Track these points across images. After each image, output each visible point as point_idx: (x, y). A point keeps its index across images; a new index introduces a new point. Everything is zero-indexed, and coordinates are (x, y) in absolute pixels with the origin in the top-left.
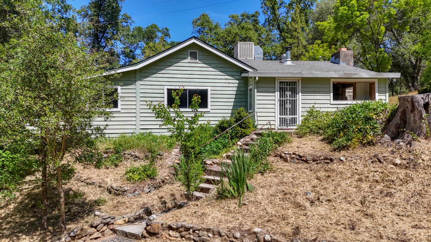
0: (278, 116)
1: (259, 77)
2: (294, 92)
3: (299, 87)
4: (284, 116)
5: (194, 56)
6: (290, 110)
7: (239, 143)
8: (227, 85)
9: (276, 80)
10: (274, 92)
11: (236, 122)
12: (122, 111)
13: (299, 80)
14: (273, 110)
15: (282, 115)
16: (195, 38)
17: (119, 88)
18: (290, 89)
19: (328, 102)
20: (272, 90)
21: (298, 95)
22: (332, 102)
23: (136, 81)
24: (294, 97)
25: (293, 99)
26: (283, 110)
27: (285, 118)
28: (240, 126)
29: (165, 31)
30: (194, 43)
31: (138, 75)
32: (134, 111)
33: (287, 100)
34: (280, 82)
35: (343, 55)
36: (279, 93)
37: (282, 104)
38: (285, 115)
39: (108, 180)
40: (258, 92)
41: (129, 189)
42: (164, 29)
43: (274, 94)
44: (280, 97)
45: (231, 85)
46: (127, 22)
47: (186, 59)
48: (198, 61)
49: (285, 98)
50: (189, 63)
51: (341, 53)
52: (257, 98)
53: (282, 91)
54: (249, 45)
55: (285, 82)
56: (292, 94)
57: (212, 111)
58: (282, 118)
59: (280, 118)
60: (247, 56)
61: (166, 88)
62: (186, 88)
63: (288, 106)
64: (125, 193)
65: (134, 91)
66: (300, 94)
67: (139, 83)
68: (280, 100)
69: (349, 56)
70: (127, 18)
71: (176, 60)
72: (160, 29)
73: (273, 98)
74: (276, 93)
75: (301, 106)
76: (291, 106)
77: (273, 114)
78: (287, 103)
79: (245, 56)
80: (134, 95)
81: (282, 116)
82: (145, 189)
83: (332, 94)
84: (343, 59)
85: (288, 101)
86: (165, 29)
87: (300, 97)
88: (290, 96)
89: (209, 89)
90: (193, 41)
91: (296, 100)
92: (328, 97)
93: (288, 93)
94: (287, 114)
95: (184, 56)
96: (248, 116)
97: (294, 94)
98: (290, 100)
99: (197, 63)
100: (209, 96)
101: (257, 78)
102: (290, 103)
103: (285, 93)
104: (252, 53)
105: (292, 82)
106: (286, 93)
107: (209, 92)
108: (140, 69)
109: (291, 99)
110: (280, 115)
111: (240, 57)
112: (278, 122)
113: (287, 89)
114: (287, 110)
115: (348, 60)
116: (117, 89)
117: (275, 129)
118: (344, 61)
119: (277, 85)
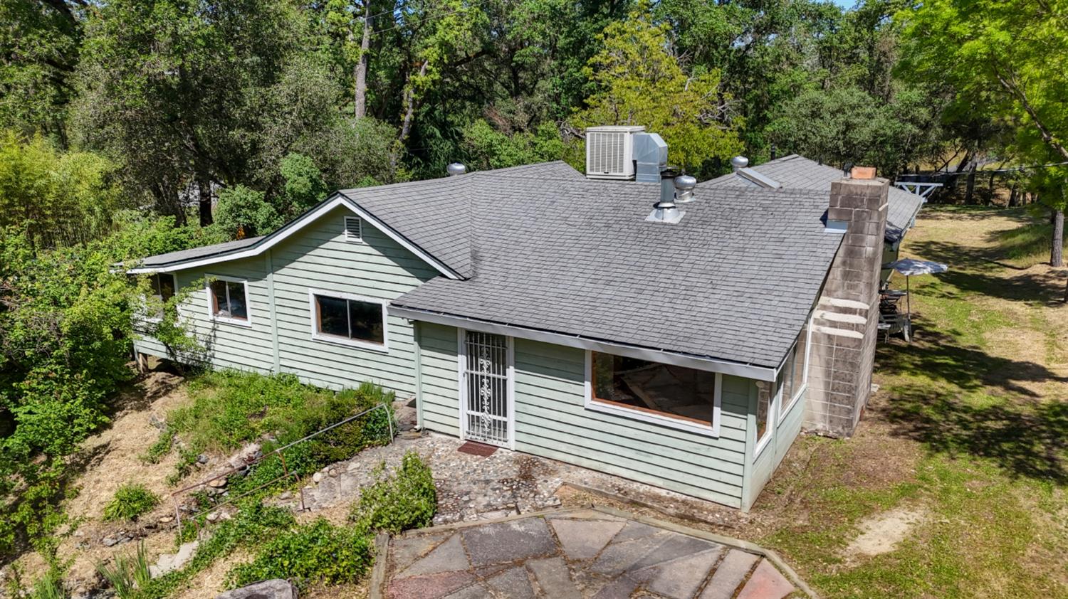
0: (464, 410)
2: (500, 362)
3: (511, 353)
4: (477, 413)
5: (352, 229)
6: (489, 401)
9: (459, 332)
10: (456, 354)
12: (255, 327)
14: (453, 394)
15: (473, 409)
17: (246, 283)
18: (488, 353)
19: (581, 401)
20: (451, 346)
21: (507, 371)
22: (592, 404)
23: (266, 273)
24: (499, 373)
25: (497, 376)
26: (475, 401)
27: (478, 417)
30: (342, 205)
31: (269, 262)
32: (269, 330)
33: (482, 377)
34: (468, 333)
35: (840, 198)
36: (464, 357)
37: (474, 382)
38: (478, 410)
40: (422, 347)
43: (454, 358)
44: (468, 368)
47: (341, 233)
48: (362, 241)
49: (477, 370)
50: (349, 242)
51: (834, 192)
53: (473, 354)
54: (616, 136)
55: (482, 334)
56: (494, 364)
58: (474, 416)
59: (468, 415)
60: (609, 167)
61: (312, 292)
62: (344, 296)
63: (486, 392)
65: (266, 292)
66: (512, 368)
67: (271, 277)
68: (468, 374)
69: (862, 201)
71: (325, 236)
73: (453, 366)
74: (460, 356)
75: (512, 393)
76: (490, 393)
77: (454, 404)
78: (482, 384)
79: (604, 167)
80: (266, 300)
81: (472, 412)
84: (839, 212)
85: (486, 380)
87: (512, 374)
88: (488, 369)
89: (384, 304)
90: (340, 200)
91: (504, 381)
92: (579, 389)
93: (486, 363)
94: (483, 410)
95: (337, 228)
97: (499, 367)
98: (488, 378)
99: (360, 244)
100: (385, 319)
102: (489, 384)
103: (477, 360)
104: (622, 157)
105: (494, 336)
106: (480, 360)
107: (384, 312)
108: (271, 250)
109: (491, 375)
110: (469, 408)
111: (592, 170)
112: (463, 424)
113: (481, 352)
114: (482, 400)
115: (859, 215)
116: (243, 284)
117: (459, 437)
118: (845, 218)
119: (461, 338)
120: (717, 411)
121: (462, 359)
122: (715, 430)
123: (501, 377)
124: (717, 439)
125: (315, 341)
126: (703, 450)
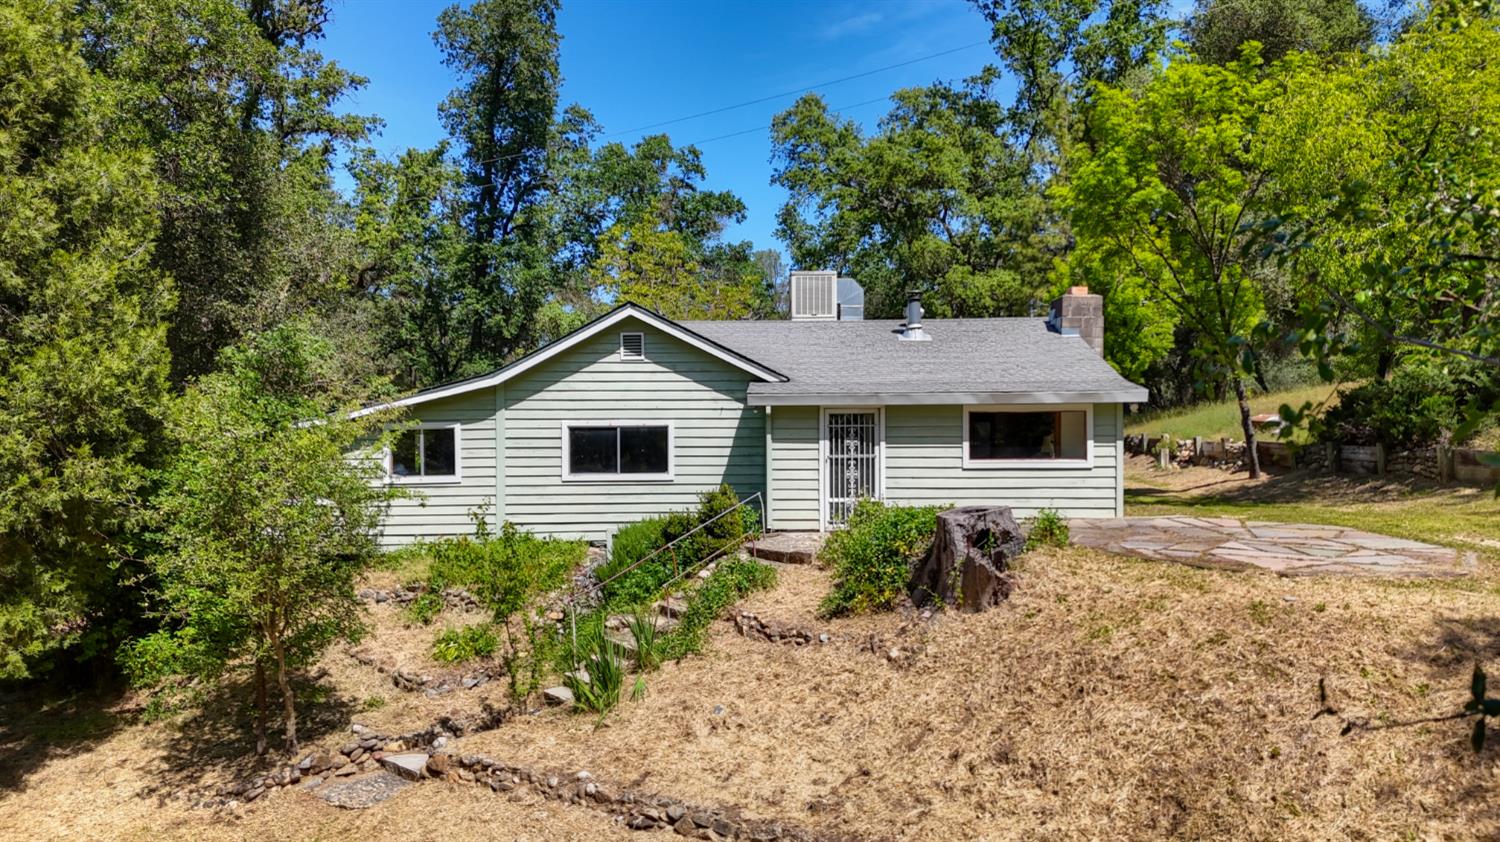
0: (826, 499)
1: (773, 408)
2: (868, 439)
3: (881, 429)
4: (841, 500)
5: (633, 345)
6: (856, 483)
7: (704, 573)
8: (716, 414)
9: (822, 412)
10: (817, 441)
11: (703, 521)
12: (465, 482)
13: (879, 409)
14: (814, 485)
15: (837, 496)
16: (633, 305)
17: (457, 427)
18: (856, 433)
19: (958, 463)
20: (812, 434)
21: (877, 448)
22: (969, 463)
23: (495, 411)
24: (868, 452)
25: (865, 456)
26: (838, 487)
27: (843, 503)
28: (709, 531)
29: (690, 157)
30: (631, 317)
31: (500, 397)
32: (492, 481)
33: (849, 459)
34: (831, 416)
35: (1071, 308)
36: (828, 443)
37: (838, 467)
38: (843, 496)
39: (399, 657)
40: (774, 440)
41: (430, 678)
42: (686, 152)
43: (815, 446)
44: (831, 453)
45: (725, 414)
46: (582, 131)
47: (613, 352)
48: (642, 357)
49: (843, 453)
50: (623, 362)
51: (1065, 304)
52: (771, 454)
53: (837, 437)
54: (823, 279)
55: (842, 416)
56: (862, 444)
57: (677, 480)
58: (837, 504)
59: (831, 504)
60: (817, 308)
61: (566, 424)
62: (614, 423)
63: (852, 474)
64: (423, 687)
65: (491, 434)
66: (883, 444)
67: (502, 414)
68: (831, 459)
69: (1090, 309)
70: (578, 118)
71: (591, 357)
72: (676, 151)
73: (812, 454)
74: (821, 442)
75: (883, 470)
76: (858, 474)
77: (814, 495)
78: (849, 465)
79: (811, 309)
80: (491, 444)
81: (836, 500)
82: (464, 680)
83: (966, 445)
84: (1071, 320)
85: (852, 462)
86: (690, 152)
87: (882, 451)
88: (856, 450)
89: (671, 425)
90: (629, 312)
91: (873, 459)
92: (955, 452)
93: (852, 443)
94: (848, 495)
95: (609, 347)
96: (732, 505)
97: (868, 445)
98: (856, 459)
99: (641, 362)
100: (672, 442)
101: (768, 410)
102: (856, 465)
103: (842, 442)
104: (830, 299)
105: (862, 415)
106: (846, 442)
107: (672, 434)
108: (506, 383)
109: (859, 456)
110: (831, 496)
111: (798, 313)
112: (825, 514)
113: (849, 433)
114: (849, 483)
115: (1087, 321)
116: (452, 430)
117: (818, 531)
118: (1076, 325)
119: (824, 423)
120: (1090, 444)
121: (824, 445)
122: (1090, 462)
123: (871, 456)
124: (1090, 469)
125: (566, 483)
126: (1079, 483)
